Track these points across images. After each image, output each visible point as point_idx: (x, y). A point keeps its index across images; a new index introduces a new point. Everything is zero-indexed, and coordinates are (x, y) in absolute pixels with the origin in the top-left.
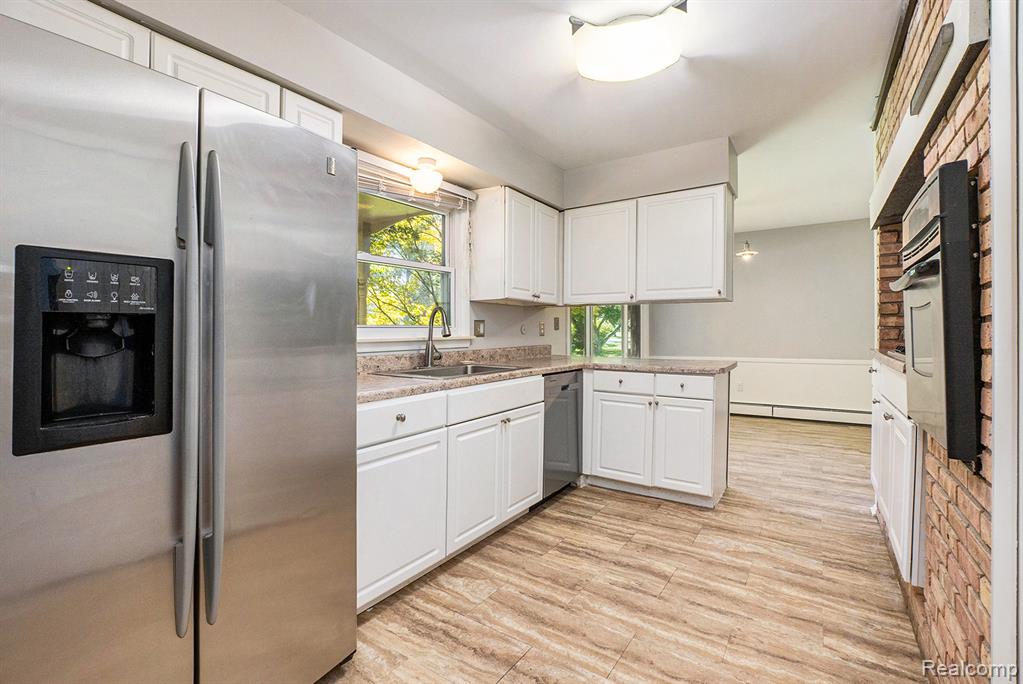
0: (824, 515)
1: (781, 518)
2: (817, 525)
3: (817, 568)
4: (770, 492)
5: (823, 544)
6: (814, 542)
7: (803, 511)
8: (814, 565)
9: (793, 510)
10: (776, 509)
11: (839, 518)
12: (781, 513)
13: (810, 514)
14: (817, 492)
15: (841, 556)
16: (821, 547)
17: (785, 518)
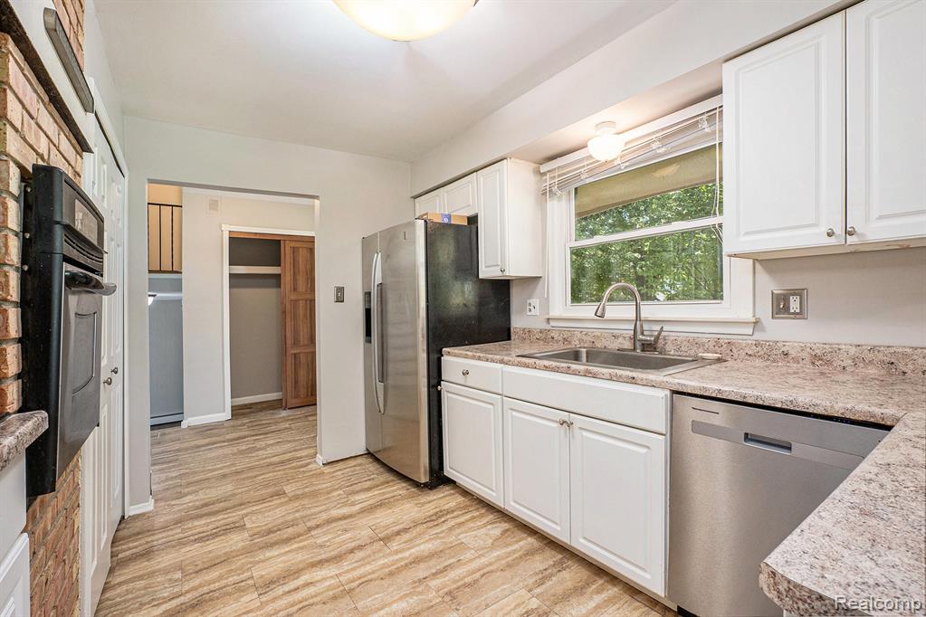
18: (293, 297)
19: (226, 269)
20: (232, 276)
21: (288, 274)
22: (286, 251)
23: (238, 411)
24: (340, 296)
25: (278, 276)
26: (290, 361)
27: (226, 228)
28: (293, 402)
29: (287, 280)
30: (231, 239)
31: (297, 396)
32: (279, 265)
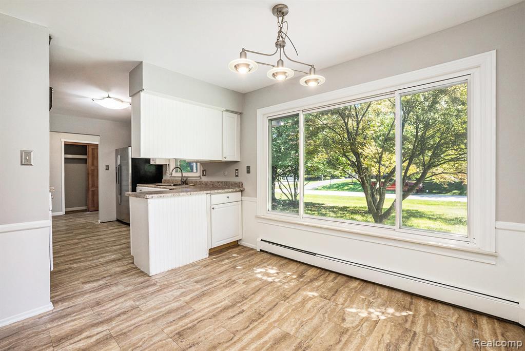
0: (83, 288)
1: (102, 275)
2: (82, 280)
3: (73, 265)
4: (125, 287)
5: (75, 274)
6: (79, 272)
7: (95, 284)
8: (75, 266)
9: (101, 282)
10: (109, 278)
11: (73, 290)
12: (105, 277)
13: (90, 285)
14: (98, 304)
15: (66, 273)
16: (76, 272)
17: (100, 276)
18: (92, 168)
19: (63, 156)
20: (65, 158)
21: (90, 159)
22: (89, 150)
23: (67, 213)
24: (107, 168)
25: (86, 159)
26: (90, 193)
27: (63, 141)
28: (92, 209)
29: (90, 161)
30: (65, 144)
31: (94, 207)
32: (86, 155)
